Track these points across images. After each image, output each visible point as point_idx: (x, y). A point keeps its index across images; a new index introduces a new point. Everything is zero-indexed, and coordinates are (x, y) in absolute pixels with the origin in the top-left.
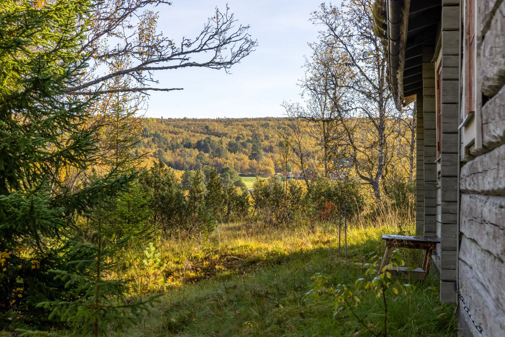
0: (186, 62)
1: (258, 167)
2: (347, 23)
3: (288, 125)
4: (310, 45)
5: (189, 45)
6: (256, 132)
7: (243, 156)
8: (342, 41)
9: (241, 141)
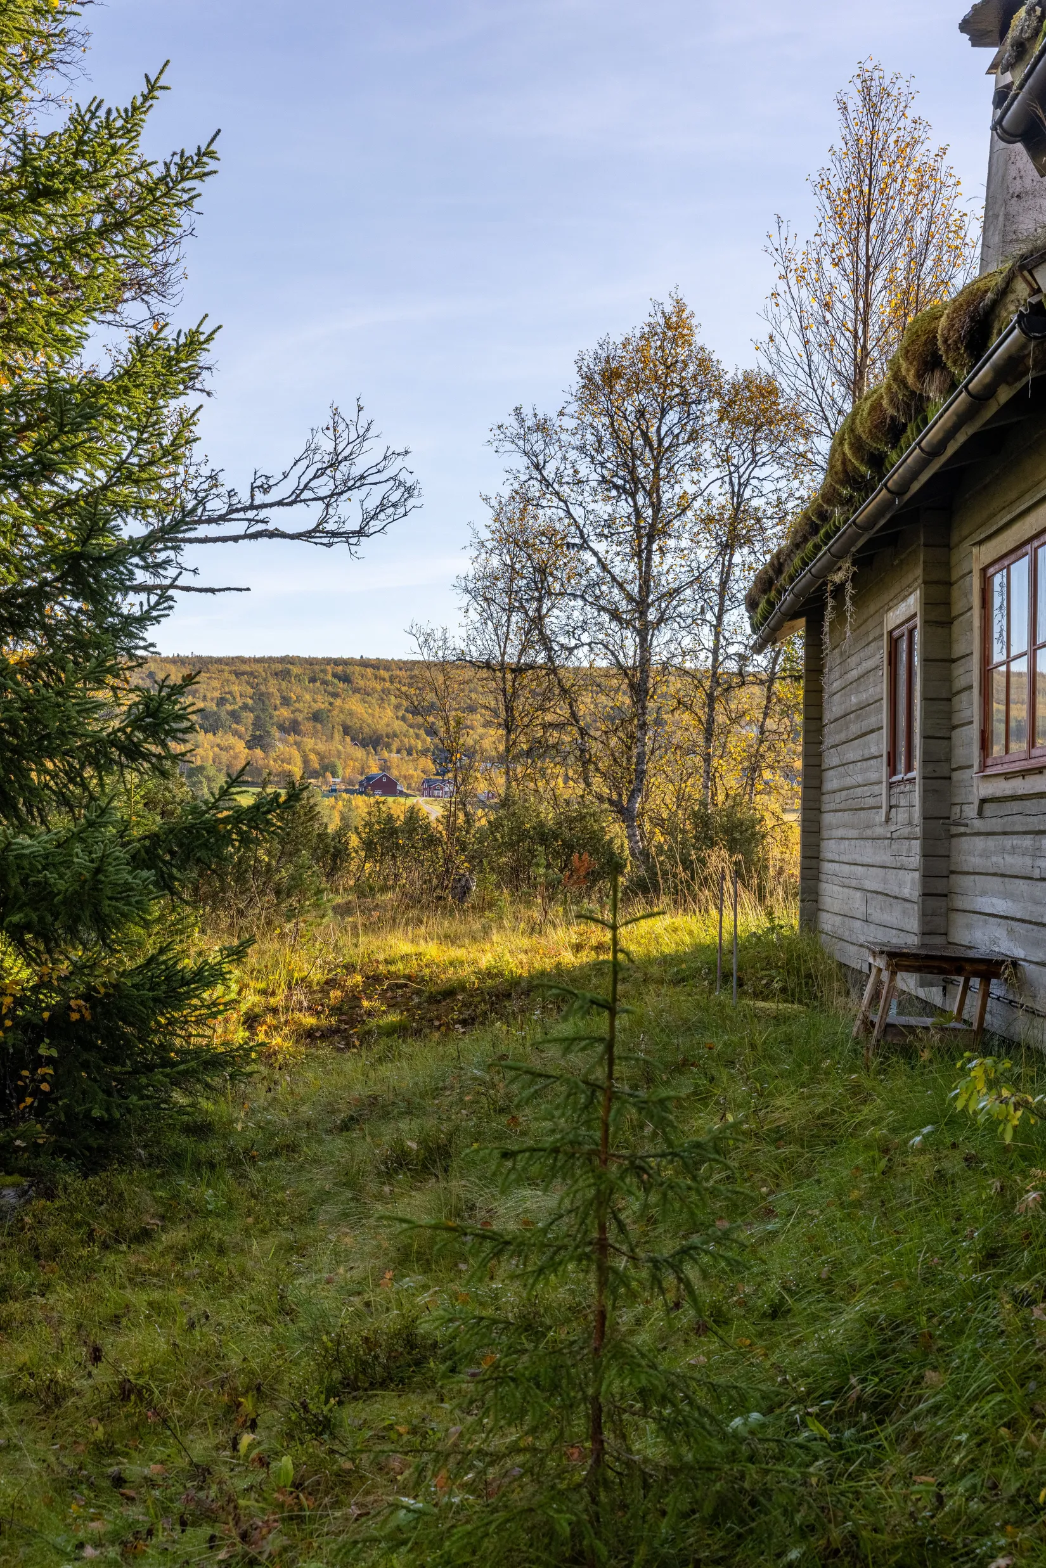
0: (260, 527)
1: (267, 766)
2: (573, 455)
3: (335, 675)
4: (486, 499)
5: (266, 489)
6: (263, 688)
7: (232, 740)
8: (557, 493)
9: (229, 707)
